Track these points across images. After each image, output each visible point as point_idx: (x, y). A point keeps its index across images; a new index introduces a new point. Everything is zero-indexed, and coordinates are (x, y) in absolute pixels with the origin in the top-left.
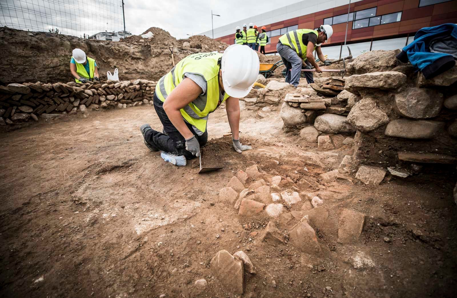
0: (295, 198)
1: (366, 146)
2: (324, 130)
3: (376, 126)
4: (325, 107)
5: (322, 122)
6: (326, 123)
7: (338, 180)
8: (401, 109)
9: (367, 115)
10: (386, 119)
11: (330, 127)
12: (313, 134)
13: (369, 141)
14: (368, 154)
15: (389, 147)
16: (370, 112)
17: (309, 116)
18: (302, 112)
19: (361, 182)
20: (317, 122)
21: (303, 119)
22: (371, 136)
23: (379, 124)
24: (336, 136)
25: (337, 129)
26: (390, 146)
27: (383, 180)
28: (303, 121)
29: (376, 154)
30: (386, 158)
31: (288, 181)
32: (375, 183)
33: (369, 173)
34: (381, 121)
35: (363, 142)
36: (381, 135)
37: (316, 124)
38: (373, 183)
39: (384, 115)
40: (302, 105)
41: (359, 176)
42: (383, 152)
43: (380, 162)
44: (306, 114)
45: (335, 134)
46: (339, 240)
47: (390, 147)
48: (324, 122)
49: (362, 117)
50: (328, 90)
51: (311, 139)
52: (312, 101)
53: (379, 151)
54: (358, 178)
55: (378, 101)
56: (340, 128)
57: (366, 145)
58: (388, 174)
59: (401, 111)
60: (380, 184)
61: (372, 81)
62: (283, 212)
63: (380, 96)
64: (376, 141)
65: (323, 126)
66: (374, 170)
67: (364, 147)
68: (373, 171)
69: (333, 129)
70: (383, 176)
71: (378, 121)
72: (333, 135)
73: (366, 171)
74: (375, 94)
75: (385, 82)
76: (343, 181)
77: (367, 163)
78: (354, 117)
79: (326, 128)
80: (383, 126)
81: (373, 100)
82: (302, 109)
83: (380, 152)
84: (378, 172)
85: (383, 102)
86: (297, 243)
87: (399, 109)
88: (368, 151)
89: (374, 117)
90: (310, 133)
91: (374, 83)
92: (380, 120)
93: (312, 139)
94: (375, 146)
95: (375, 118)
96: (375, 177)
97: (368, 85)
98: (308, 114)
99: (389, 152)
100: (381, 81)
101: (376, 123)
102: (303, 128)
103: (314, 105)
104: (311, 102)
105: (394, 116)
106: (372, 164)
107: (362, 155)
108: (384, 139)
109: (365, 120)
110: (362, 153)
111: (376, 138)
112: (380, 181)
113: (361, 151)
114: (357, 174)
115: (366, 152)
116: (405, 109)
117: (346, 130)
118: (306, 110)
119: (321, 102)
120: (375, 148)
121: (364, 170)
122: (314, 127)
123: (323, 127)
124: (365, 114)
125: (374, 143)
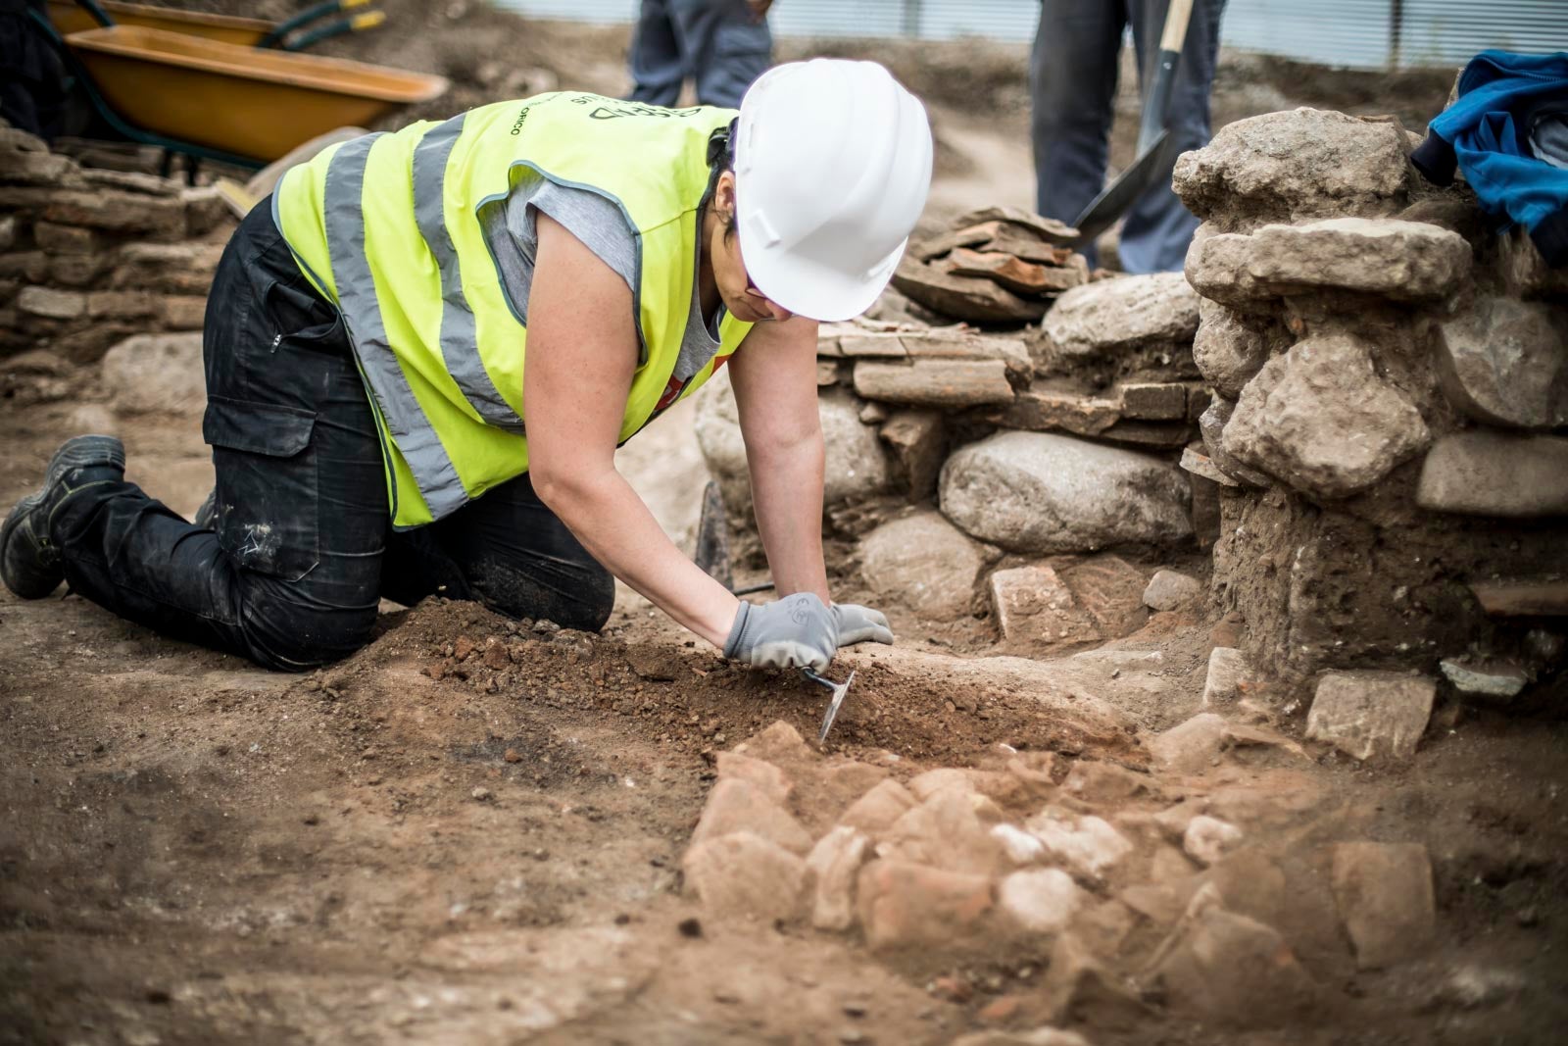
0: (1105, 843)
1: (1336, 573)
2: (1015, 530)
3: (1384, 465)
4: (1006, 390)
5: (1000, 483)
6: (1025, 490)
7: (1241, 755)
8: (1473, 385)
9: (1345, 415)
10: (1419, 431)
11: (1052, 510)
12: (945, 562)
13: (1347, 546)
14: (1348, 612)
15: (1432, 564)
16: (1357, 402)
17: (912, 449)
18: (866, 423)
19: (1339, 752)
20: (964, 487)
21: (872, 467)
22: (1359, 519)
23: (1395, 458)
24: (1089, 565)
25: (1096, 520)
26: (1436, 561)
27: (1429, 727)
28: (870, 480)
29: (1382, 605)
30: (1425, 621)
31: (1019, 778)
32: (1400, 747)
33: (1367, 704)
34: (1401, 442)
35: (1320, 553)
36: (1398, 509)
37: (957, 500)
38: (1389, 748)
39: (1410, 414)
40: (864, 377)
41: (1324, 722)
42: (1409, 595)
43: (1404, 646)
44: (891, 432)
45: (1086, 554)
46: (1363, 960)
47: (1437, 567)
48: (1014, 479)
49: (1325, 423)
50: (986, 287)
51: (936, 593)
52: (927, 348)
53: (1394, 588)
54: (1322, 735)
55: (1376, 350)
56: (1110, 519)
57: (1338, 563)
58: (1445, 693)
59: (1474, 394)
60: (1422, 745)
61: (1358, 262)
62: (1084, 902)
63: (1382, 326)
64: (1380, 543)
65: (1006, 505)
66: (1383, 684)
67: (1328, 580)
68: (1381, 691)
69: (1073, 521)
70: (1427, 708)
71: (1393, 442)
72: (1073, 563)
73: (1352, 697)
74: (1363, 320)
75: (1412, 268)
76: (1263, 756)
77: (1345, 657)
78: (1289, 426)
79: (1031, 518)
80: (1408, 464)
81: (1357, 345)
82: (864, 400)
83: (1400, 593)
84: (1401, 691)
85: (1398, 354)
86: (1206, 1001)
87: (1467, 387)
88: (1346, 598)
89: (1374, 422)
90: (926, 558)
91: (1369, 269)
92: (1398, 436)
93: (947, 597)
94: (1375, 565)
95: (1376, 428)
96: (1394, 720)
97: (1343, 278)
98: (908, 434)
99: (1433, 589)
100: (1395, 261)
101: (1384, 450)
102: (873, 525)
103: (942, 378)
104: (919, 356)
105: (1444, 417)
106: (1367, 661)
107: (1321, 621)
108: (1411, 527)
109: (1337, 440)
110: (1319, 612)
111: (1378, 529)
112: (1416, 734)
113: (1313, 602)
114: (1313, 716)
115: (1336, 599)
116: (1486, 386)
117: (1141, 529)
118: (892, 406)
119: (978, 358)
120: (1378, 576)
121: (1343, 693)
122: (948, 518)
123: (1004, 514)
124: (1339, 410)
125: (1370, 552)
